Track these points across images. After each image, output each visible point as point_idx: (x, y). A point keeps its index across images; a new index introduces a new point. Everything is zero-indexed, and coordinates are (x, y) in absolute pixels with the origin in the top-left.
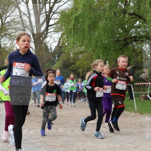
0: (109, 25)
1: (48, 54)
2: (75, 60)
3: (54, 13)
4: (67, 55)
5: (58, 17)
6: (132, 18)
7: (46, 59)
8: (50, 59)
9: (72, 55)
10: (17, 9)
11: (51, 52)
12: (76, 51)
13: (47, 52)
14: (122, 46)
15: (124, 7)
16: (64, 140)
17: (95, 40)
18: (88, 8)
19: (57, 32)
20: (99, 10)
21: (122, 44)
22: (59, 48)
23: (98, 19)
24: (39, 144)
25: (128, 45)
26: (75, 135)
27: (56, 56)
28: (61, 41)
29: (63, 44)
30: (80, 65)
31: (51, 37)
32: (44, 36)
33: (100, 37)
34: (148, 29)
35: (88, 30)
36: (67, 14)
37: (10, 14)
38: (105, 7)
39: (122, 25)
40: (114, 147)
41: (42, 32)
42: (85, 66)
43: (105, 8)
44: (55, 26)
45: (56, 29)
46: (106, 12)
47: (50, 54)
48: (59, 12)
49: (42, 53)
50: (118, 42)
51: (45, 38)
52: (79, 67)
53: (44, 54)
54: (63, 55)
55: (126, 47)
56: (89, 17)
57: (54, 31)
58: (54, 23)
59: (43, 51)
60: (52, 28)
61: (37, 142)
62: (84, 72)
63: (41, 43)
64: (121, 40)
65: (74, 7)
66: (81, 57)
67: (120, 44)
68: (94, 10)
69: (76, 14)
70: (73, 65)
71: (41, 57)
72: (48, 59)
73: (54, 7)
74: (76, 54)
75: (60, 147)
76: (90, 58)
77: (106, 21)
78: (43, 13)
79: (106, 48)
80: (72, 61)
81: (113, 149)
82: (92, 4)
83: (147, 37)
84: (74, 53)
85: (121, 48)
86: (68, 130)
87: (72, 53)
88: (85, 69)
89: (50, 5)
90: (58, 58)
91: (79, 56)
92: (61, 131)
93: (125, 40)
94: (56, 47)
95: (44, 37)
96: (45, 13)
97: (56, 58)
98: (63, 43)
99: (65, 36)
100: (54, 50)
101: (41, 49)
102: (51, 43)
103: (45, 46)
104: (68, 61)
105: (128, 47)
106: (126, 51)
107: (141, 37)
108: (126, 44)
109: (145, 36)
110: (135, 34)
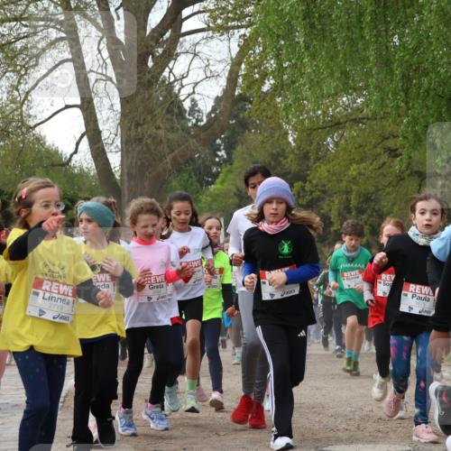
1: (180, 132)
2: (308, 159)
4: (272, 135)
7: (174, 159)
8: (192, 159)
9: (290, 139)
11: (195, 125)
12: (310, 118)
13: (176, 125)
19: (223, 29)
22: (231, 102)
27: (218, 141)
28: (243, 72)
29: (249, 87)
30: (330, 181)
31: (196, 55)
32: (160, 50)
41: (153, 30)
42: (354, 187)
45: (215, 19)
47: (189, 133)
49: (152, 131)
51: (169, 62)
52: (324, 192)
53: (161, 133)
54: (253, 137)
57: (209, 29)
59: (158, 123)
60: (199, 12)
62: (350, 212)
63: (150, 84)
66: (336, 144)
71: (149, 150)
72: (182, 156)
74: (311, 130)
80: (290, 164)
84: (299, 128)
87: (295, 129)
88: (354, 202)
90: (227, 153)
91: (325, 139)
94: (218, 100)
95: (162, 56)
97: (219, 153)
98: (253, 84)
99: (257, 51)
100: (209, 114)
101: (150, 112)
102: (196, 84)
103: (165, 97)
104: (273, 163)
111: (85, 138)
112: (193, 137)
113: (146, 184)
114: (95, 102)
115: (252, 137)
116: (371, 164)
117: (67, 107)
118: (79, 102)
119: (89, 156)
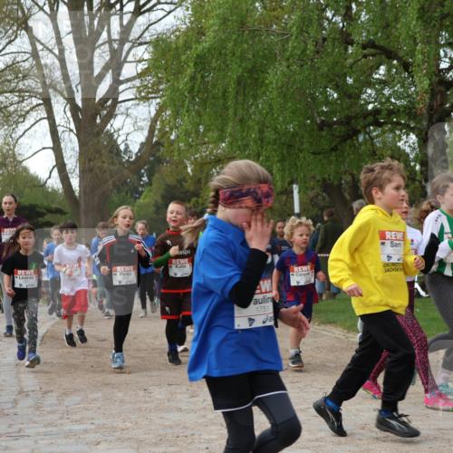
0: (297, 77)
1: (118, 165)
2: (201, 183)
3: (134, 43)
4: (177, 167)
5: (147, 56)
6: (365, 56)
7: (114, 183)
8: (126, 182)
9: (189, 170)
10: (23, 32)
11: (128, 161)
12: (202, 157)
13: (115, 160)
14: (338, 139)
15: (341, 25)
16: (166, 424)
17: (258, 124)
18: (236, 29)
19: (146, 99)
20: (269, 35)
21: (337, 134)
22: (150, 146)
23: (266, 60)
24: (91, 437)
25: (355, 138)
26: (201, 406)
27: (143, 171)
28: (158, 127)
29: (162, 137)
32: (105, 112)
33: (273, 115)
34: (413, 89)
35: (237, 92)
36: (174, 46)
37: (3, 49)
38: (286, 24)
39: (338, 76)
40: (317, 440)
41: (101, 99)
43: (284, 29)
44: (137, 83)
45: (140, 92)
46: (288, 40)
47: (123, 166)
48: (148, 39)
49: (99, 164)
50: (325, 128)
51: (110, 119)
53: (105, 165)
55: (348, 142)
56: (238, 54)
57: (136, 98)
58: (135, 74)
59: (104, 159)
60: (130, 88)
61: (86, 431)
63: (98, 134)
64: (335, 123)
65: (194, 25)
67: (332, 135)
68: (254, 33)
69: (200, 48)
70: (194, 200)
71: (98, 177)
72: (119, 181)
73: (135, 26)
74: (202, 165)
75: (156, 443)
77: (288, 67)
78: (102, 44)
79: (290, 146)
80: (189, 186)
81: (314, 447)
82: (247, 16)
83: (410, 112)
84: (195, 163)
85: (336, 146)
86: (180, 393)
87: (192, 163)
89: (121, 19)
90: (149, 179)
91: (211, 170)
92: (159, 396)
93: (347, 121)
94: (142, 144)
95: (106, 116)
96: (107, 45)
97: (144, 179)
98: (164, 134)
99: (168, 113)
100: (136, 154)
101: (98, 152)
102: (128, 134)
103: (108, 143)
104: (179, 186)
105: (355, 142)
106: (348, 154)
107: (394, 113)
108: (350, 133)
109: (404, 111)
110: (374, 103)
111: (56, 169)
112: (126, 168)
113: (96, 198)
114: (62, 145)
115: (165, 168)
117: (44, 148)
118: (51, 145)
119: (58, 181)
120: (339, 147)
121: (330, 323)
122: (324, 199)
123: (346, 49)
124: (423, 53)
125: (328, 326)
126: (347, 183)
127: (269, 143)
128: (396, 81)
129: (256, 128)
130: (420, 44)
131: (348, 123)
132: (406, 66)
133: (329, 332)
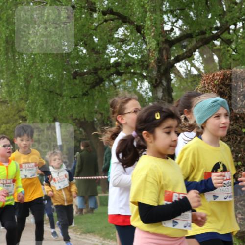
6: (106, 21)
14: (88, 86)
17: (23, 74)
21: (88, 82)
25: (101, 85)
33: (36, 67)
35: (7, 50)
50: (77, 77)
55: (97, 88)
56: (4, 18)
67: (84, 83)
76: (14, 115)
79: (51, 92)
83: (143, 65)
85: (87, 91)
93: (95, 71)
105: (102, 88)
106: (97, 98)
107: (131, 65)
108: (98, 81)
109: (138, 64)
110: (115, 57)
116: (13, 124)
120: (89, 92)
121: (89, 233)
122: (81, 133)
123: (91, 15)
124: (151, 20)
125: (88, 235)
126: (98, 120)
127: (34, 89)
128: (131, 40)
129: (22, 77)
130: (149, 13)
131: (95, 73)
132: (139, 29)
133: (89, 240)
